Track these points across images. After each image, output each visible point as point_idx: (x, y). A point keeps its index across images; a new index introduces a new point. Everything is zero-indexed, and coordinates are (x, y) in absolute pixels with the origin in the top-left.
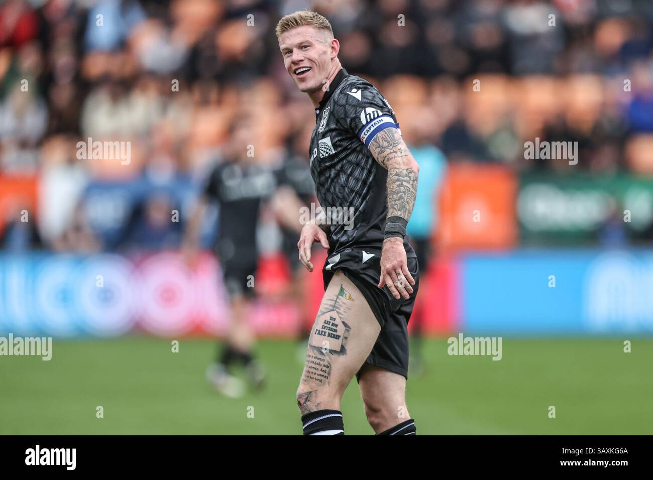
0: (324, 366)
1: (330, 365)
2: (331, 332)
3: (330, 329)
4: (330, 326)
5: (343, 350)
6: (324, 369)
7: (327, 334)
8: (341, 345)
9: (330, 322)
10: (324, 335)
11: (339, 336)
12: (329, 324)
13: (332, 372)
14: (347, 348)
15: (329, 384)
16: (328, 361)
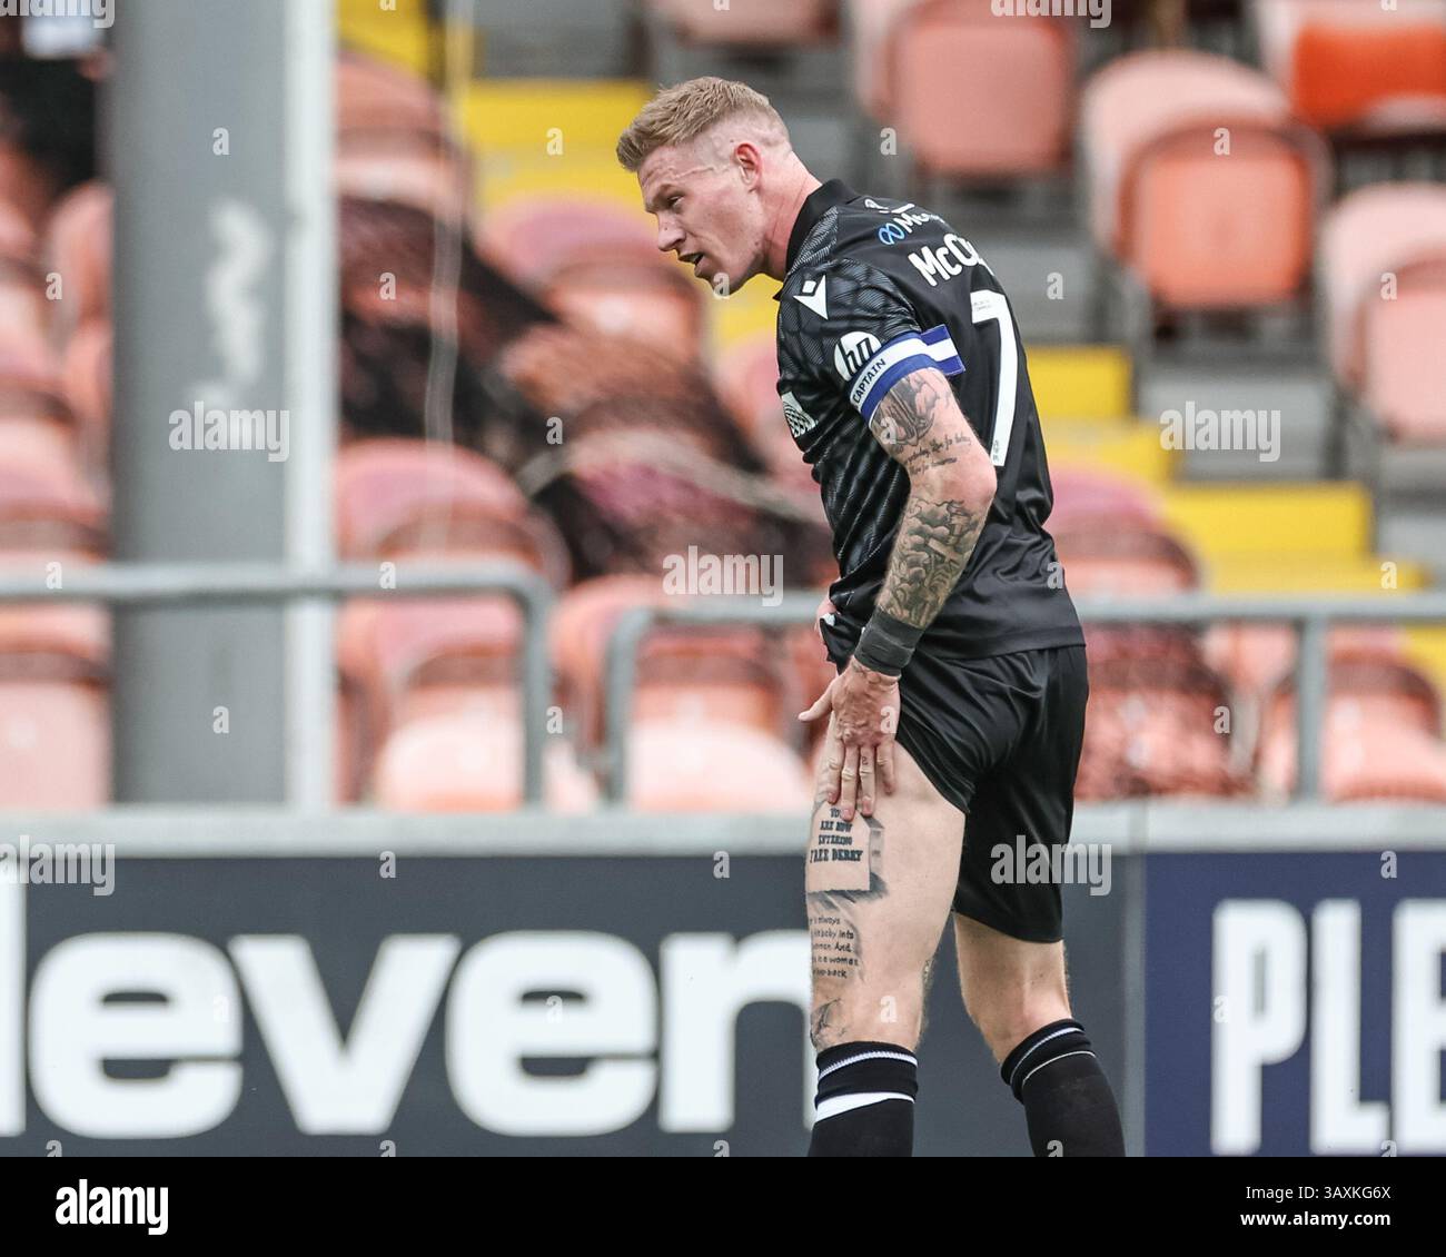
0: (842, 935)
1: (854, 928)
2: (837, 847)
3: (836, 840)
4: (834, 832)
5: (876, 886)
6: (844, 942)
7: (830, 855)
8: (868, 876)
9: (832, 823)
10: (826, 859)
11: (859, 853)
12: (831, 829)
13: (864, 945)
14: (884, 877)
15: (862, 978)
16: (848, 922)
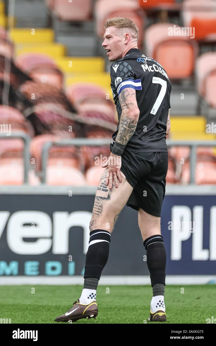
0: (99, 206)
1: (102, 205)
2: (104, 188)
3: (104, 187)
4: (104, 185)
5: (109, 197)
6: (99, 208)
7: (101, 189)
8: (108, 195)
9: (104, 183)
10: (100, 190)
11: (108, 190)
12: (103, 184)
13: (103, 209)
14: (111, 196)
15: (101, 216)
16: (101, 204)
